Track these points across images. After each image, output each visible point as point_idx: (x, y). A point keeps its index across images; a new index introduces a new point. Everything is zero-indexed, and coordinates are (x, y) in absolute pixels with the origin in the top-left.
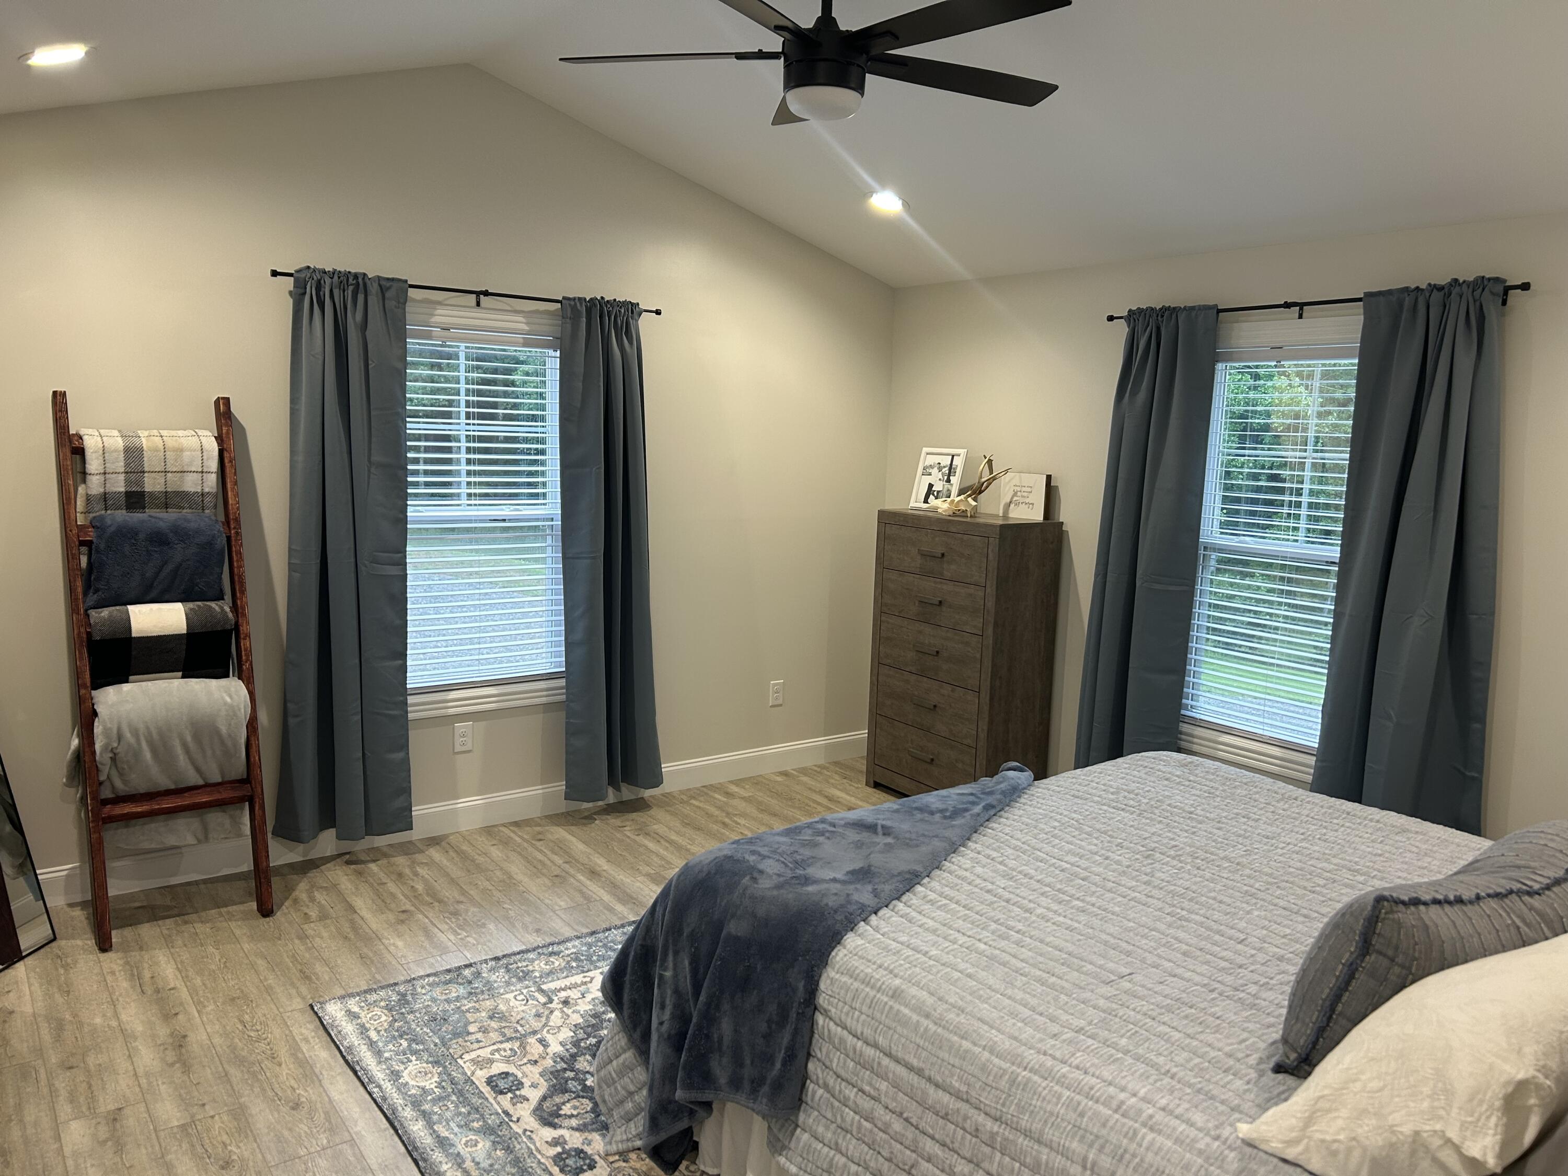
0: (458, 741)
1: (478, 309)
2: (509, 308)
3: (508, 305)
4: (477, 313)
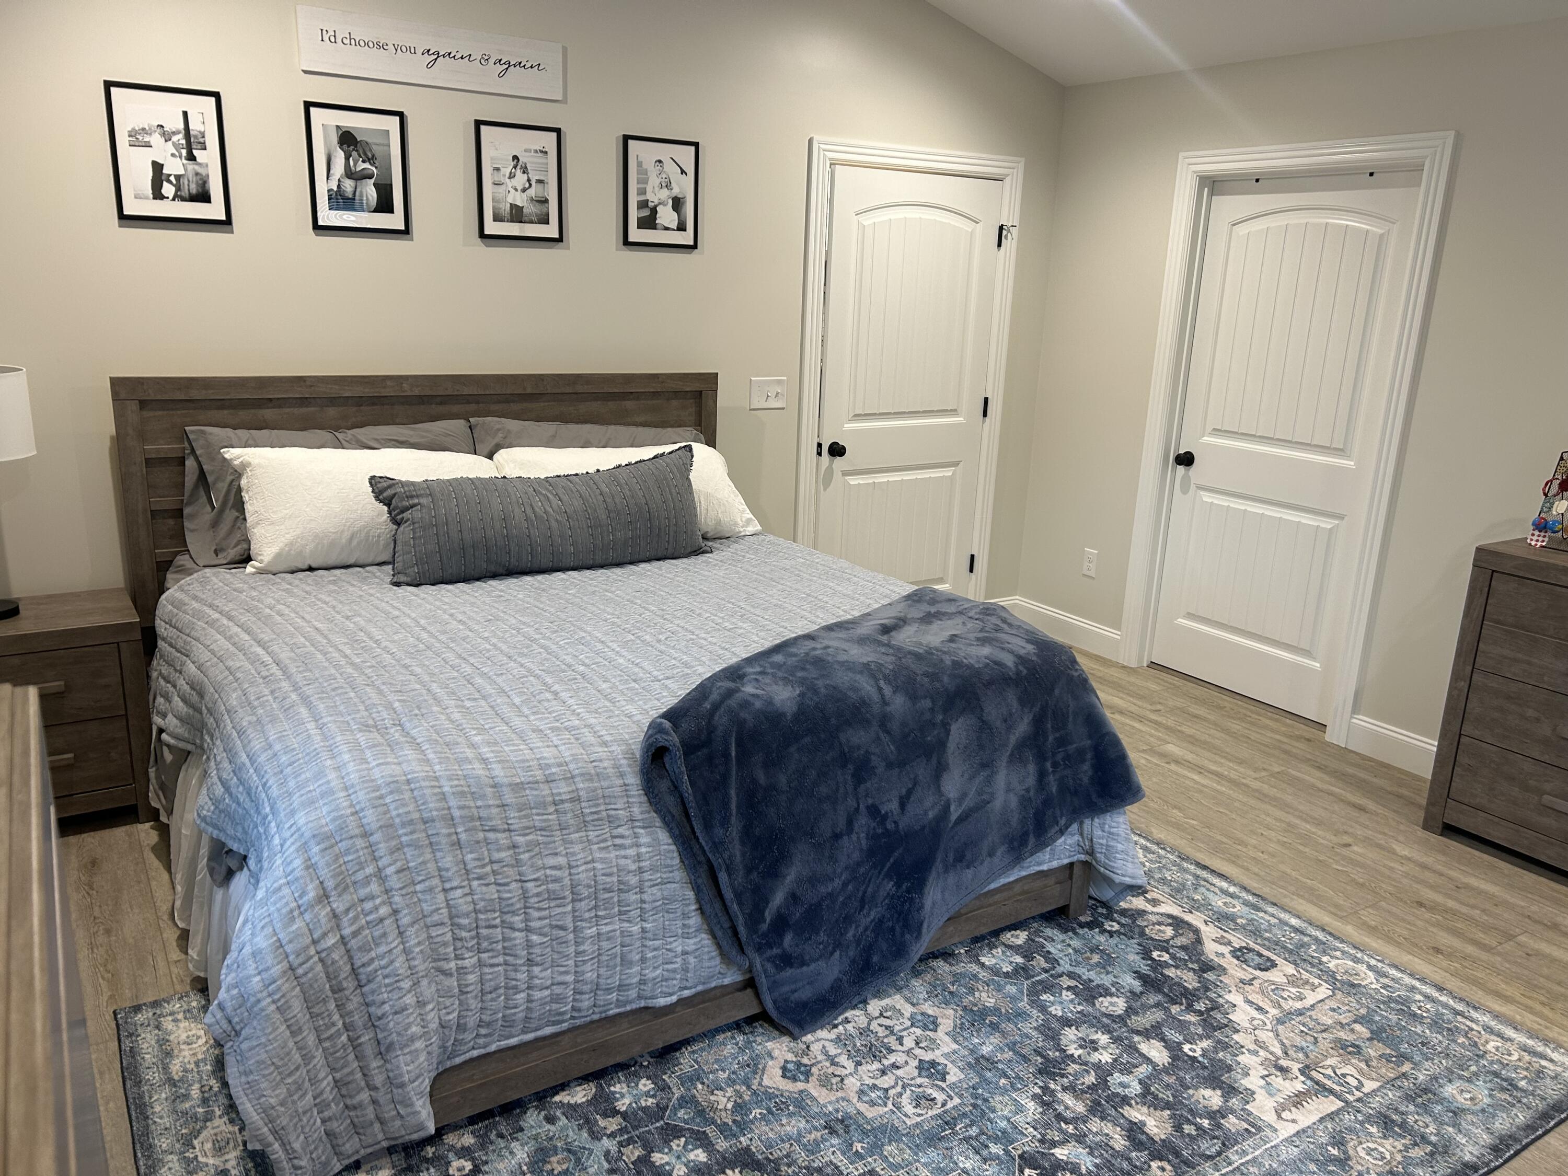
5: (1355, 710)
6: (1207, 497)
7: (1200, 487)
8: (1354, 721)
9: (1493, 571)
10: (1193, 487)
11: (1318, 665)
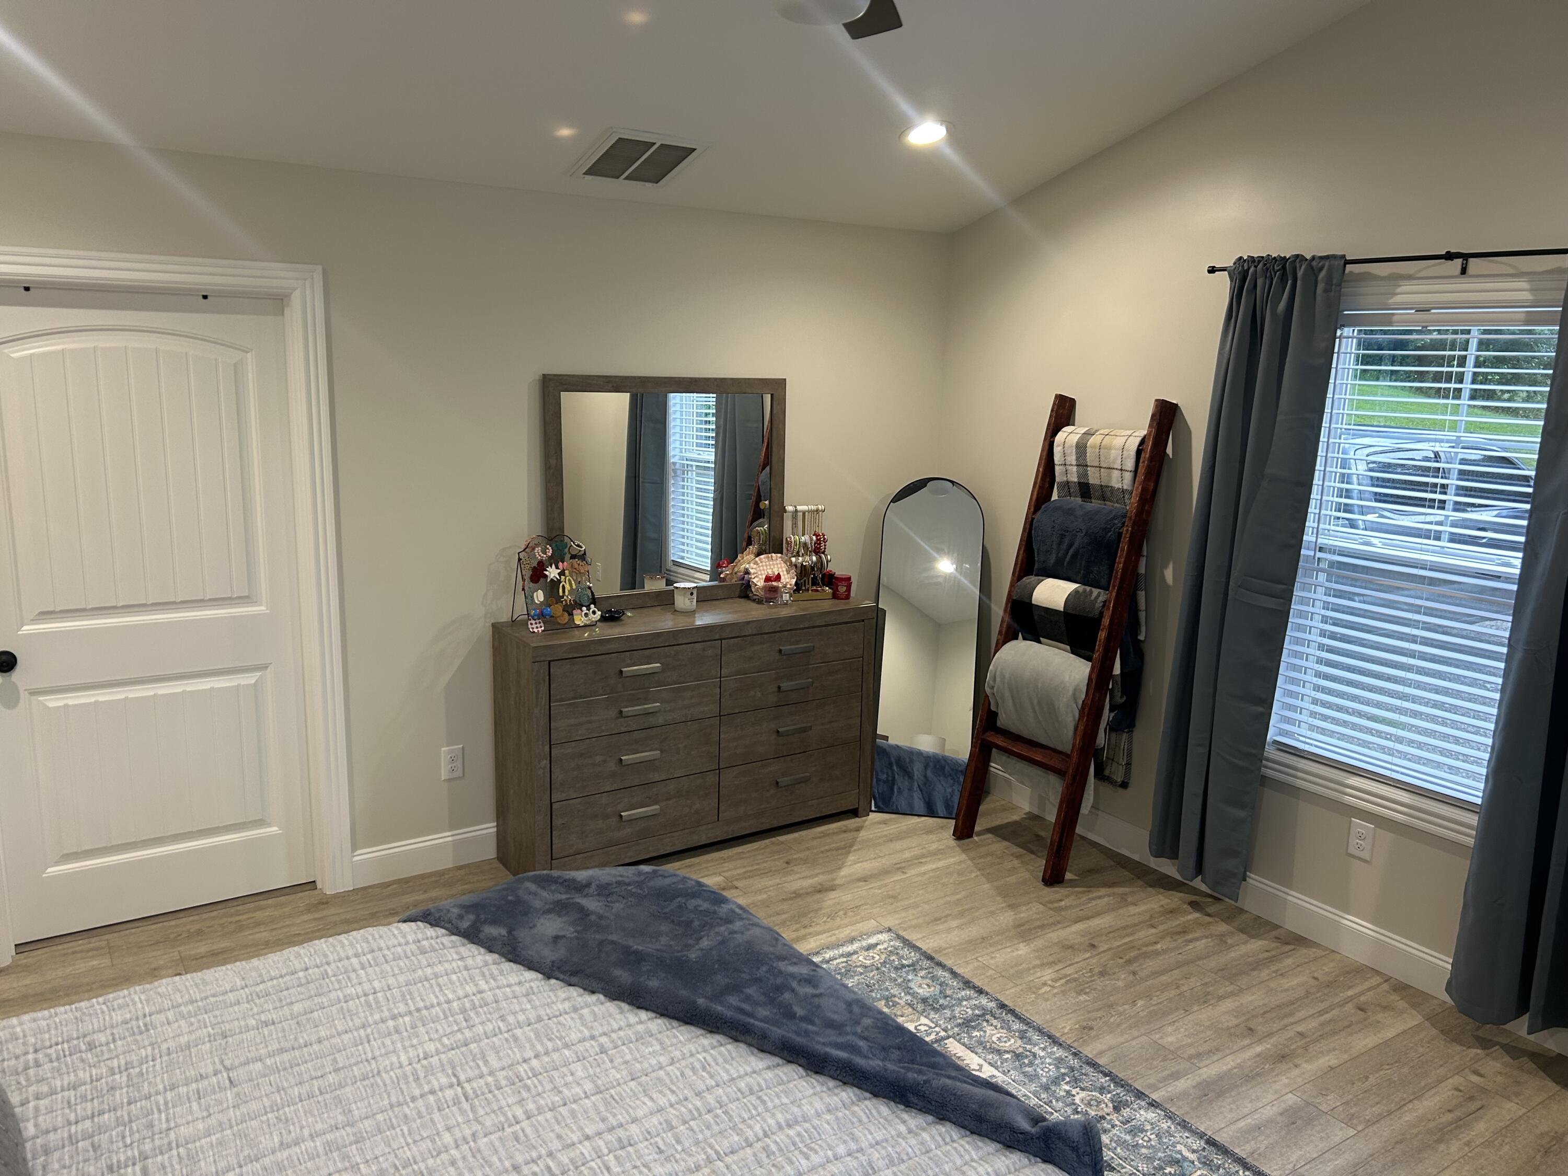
0: (1354, 841)
1: (1464, 279)
2: (1512, 271)
3: (1510, 265)
4: (1464, 284)
5: (354, 848)
6: (54, 702)
7: (34, 693)
8: (356, 859)
9: (550, 662)
10: (24, 695)
11: (275, 828)
